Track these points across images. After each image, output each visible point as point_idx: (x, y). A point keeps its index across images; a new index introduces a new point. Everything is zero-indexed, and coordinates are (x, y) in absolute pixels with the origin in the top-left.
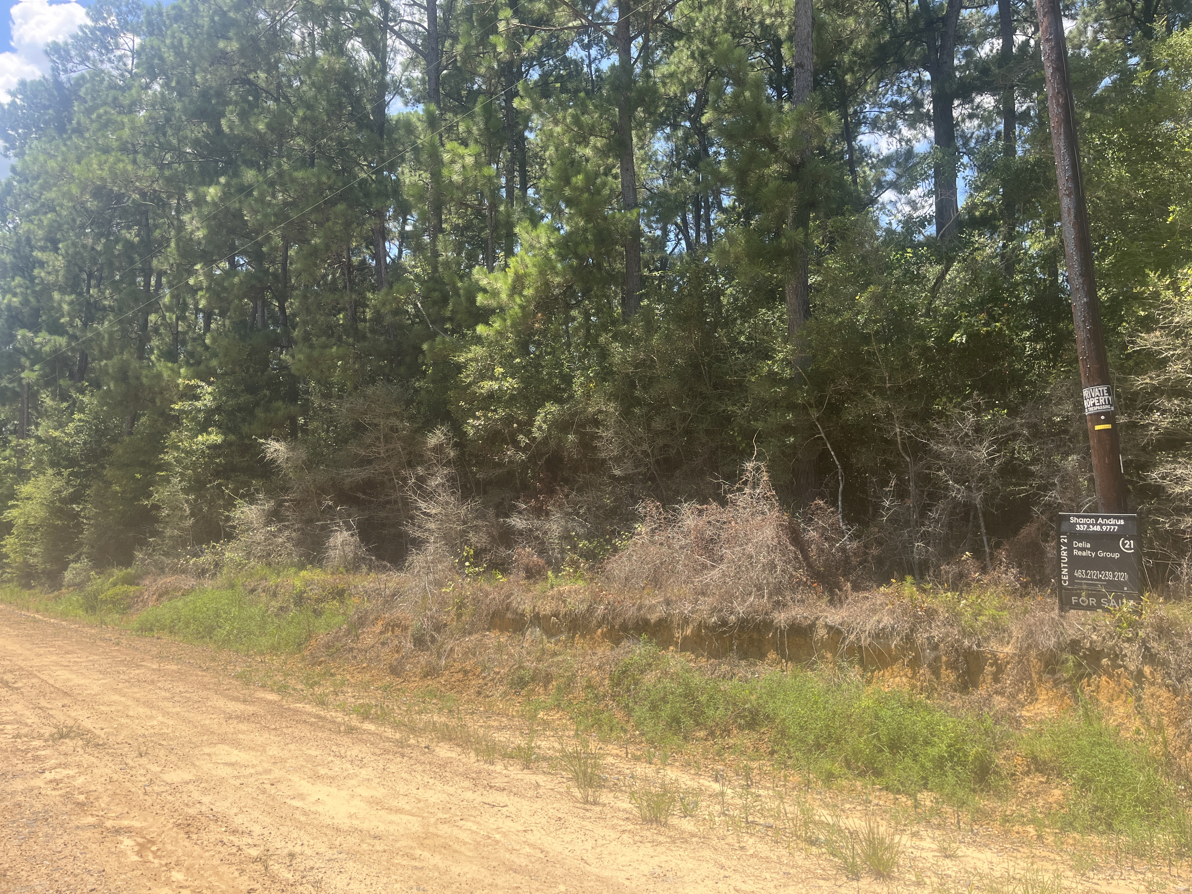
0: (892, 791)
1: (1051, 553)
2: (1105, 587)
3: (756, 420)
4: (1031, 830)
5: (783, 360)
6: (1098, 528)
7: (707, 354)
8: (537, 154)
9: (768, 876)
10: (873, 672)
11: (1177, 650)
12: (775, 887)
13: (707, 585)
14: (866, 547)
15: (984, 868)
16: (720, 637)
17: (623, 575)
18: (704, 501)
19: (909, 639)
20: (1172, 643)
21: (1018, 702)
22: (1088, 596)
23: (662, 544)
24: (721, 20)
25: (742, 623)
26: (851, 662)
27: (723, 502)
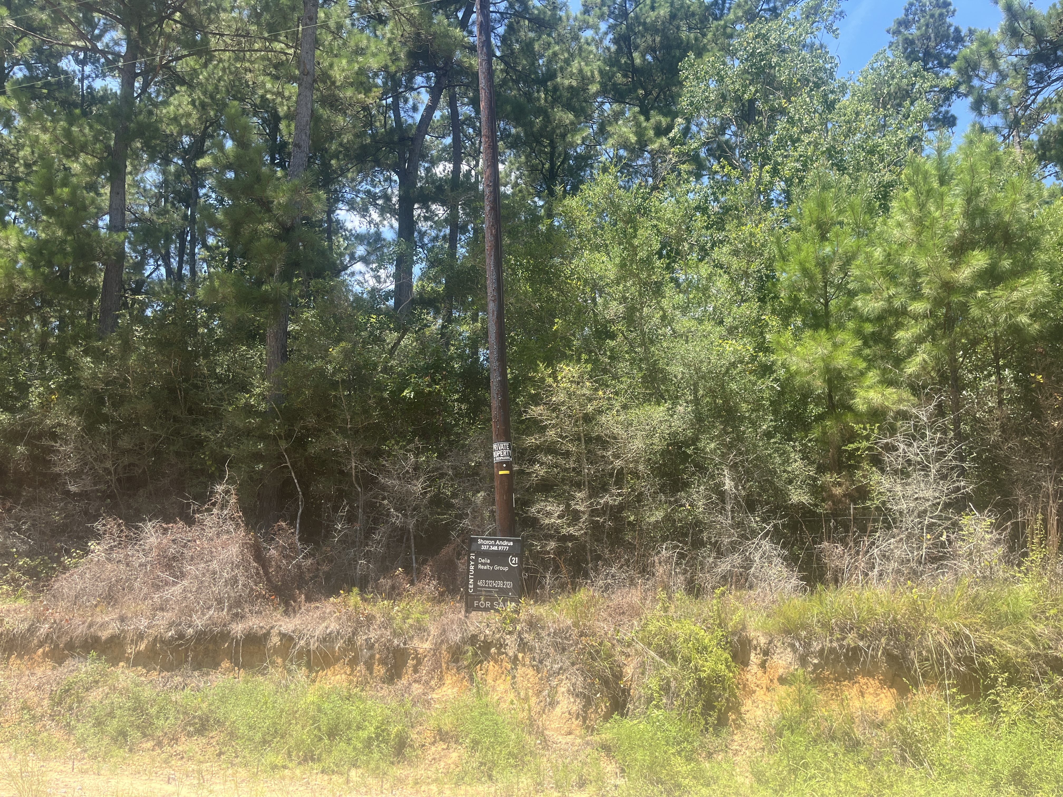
0: (327, 773)
1: (461, 567)
2: (497, 592)
3: (229, 446)
4: (434, 788)
5: (259, 395)
6: (495, 548)
7: (185, 380)
8: (9, 151)
10: (317, 672)
11: (540, 639)
13: (167, 600)
14: (318, 564)
16: (175, 650)
17: (73, 593)
18: (168, 519)
19: (351, 641)
20: (538, 634)
21: (431, 687)
22: (485, 600)
23: (119, 561)
24: (225, 81)
25: (200, 635)
26: (299, 665)
27: (190, 521)
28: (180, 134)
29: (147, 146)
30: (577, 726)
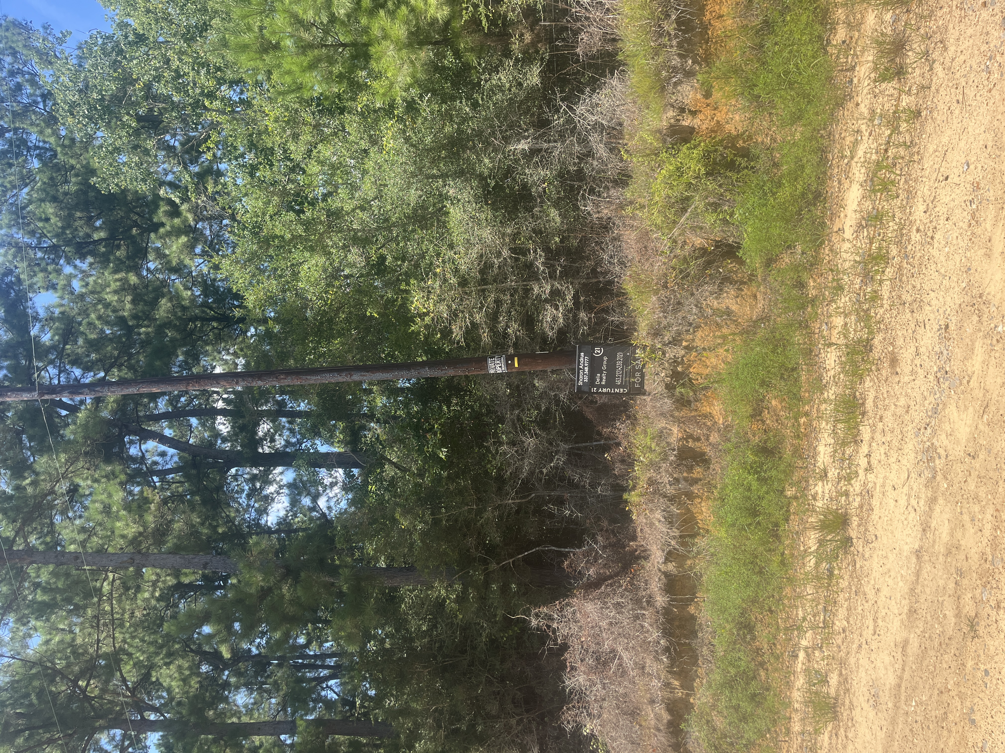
0: (789, 516)
1: (604, 399)
2: (627, 366)
3: (495, 616)
4: (802, 420)
5: (447, 590)
6: (586, 369)
7: (435, 658)
9: (860, 608)
10: (699, 528)
11: (669, 325)
12: (867, 602)
13: (636, 663)
14: (601, 530)
15: (830, 449)
16: (679, 654)
18: (563, 666)
19: (672, 499)
20: (665, 328)
21: (713, 425)
22: (634, 377)
23: (601, 707)
24: (144, 636)
25: (666, 634)
26: (693, 545)
27: (565, 647)
28: (199, 674)
29: (212, 705)
30: (748, 290)
